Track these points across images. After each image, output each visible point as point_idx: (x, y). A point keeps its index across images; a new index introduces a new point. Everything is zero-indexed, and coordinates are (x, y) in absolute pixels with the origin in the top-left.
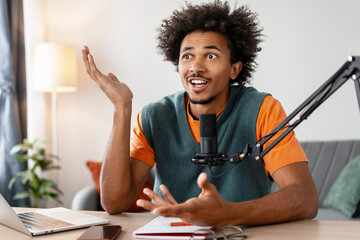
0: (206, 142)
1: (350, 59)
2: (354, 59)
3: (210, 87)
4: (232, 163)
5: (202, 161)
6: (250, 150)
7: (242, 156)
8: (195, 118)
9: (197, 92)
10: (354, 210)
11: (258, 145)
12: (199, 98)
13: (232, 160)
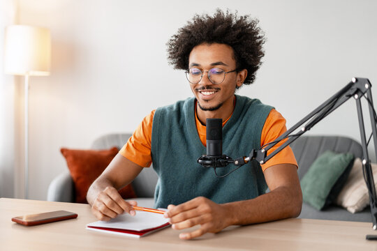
0: (212, 145)
1: (354, 81)
2: (357, 80)
3: (219, 95)
4: (237, 165)
5: (207, 162)
6: (255, 155)
7: (247, 159)
8: (203, 124)
9: (207, 101)
10: (323, 204)
11: (263, 151)
12: (208, 105)
13: (237, 162)
